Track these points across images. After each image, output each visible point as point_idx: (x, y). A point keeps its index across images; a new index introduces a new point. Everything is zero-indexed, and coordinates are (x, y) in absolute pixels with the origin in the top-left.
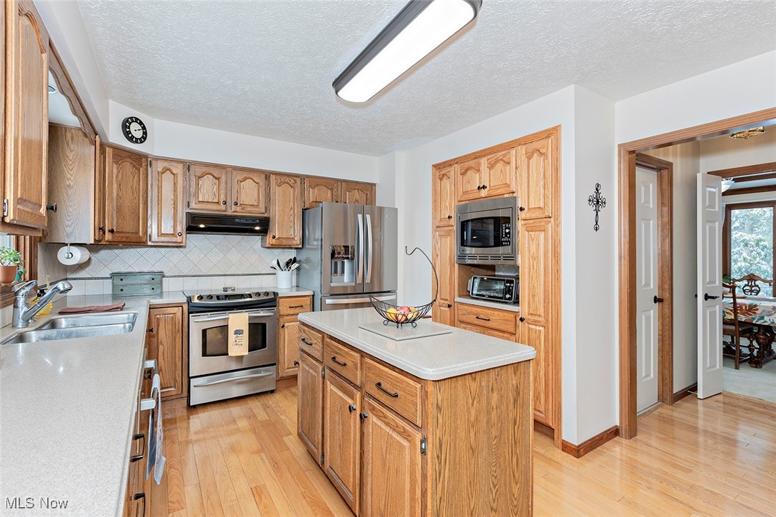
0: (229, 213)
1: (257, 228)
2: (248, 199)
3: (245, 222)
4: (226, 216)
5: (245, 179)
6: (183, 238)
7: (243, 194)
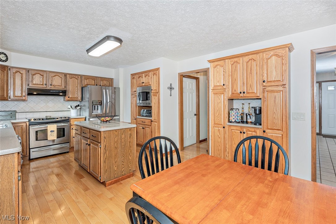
0: (48, 88)
1: (61, 94)
2: (57, 83)
3: (55, 92)
4: (46, 89)
5: (55, 76)
6: (26, 98)
7: (54, 82)
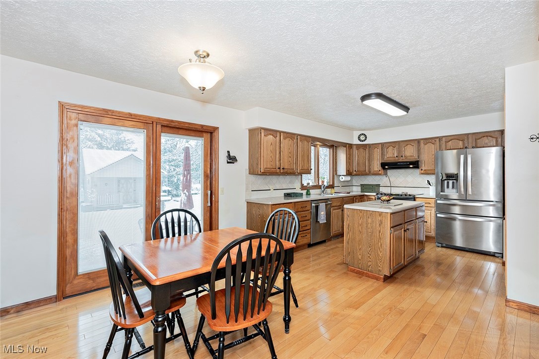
0: (400, 160)
1: (411, 166)
2: (408, 154)
5: (407, 145)
6: (382, 172)
7: (406, 152)
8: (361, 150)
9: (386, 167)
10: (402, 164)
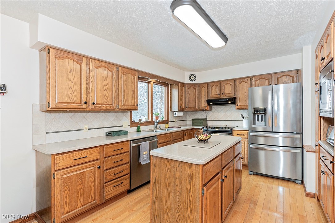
0: (221, 98)
1: (229, 102)
2: (228, 91)
5: (226, 84)
6: (208, 108)
7: (226, 90)
8: (192, 88)
9: (211, 103)
10: (223, 100)
